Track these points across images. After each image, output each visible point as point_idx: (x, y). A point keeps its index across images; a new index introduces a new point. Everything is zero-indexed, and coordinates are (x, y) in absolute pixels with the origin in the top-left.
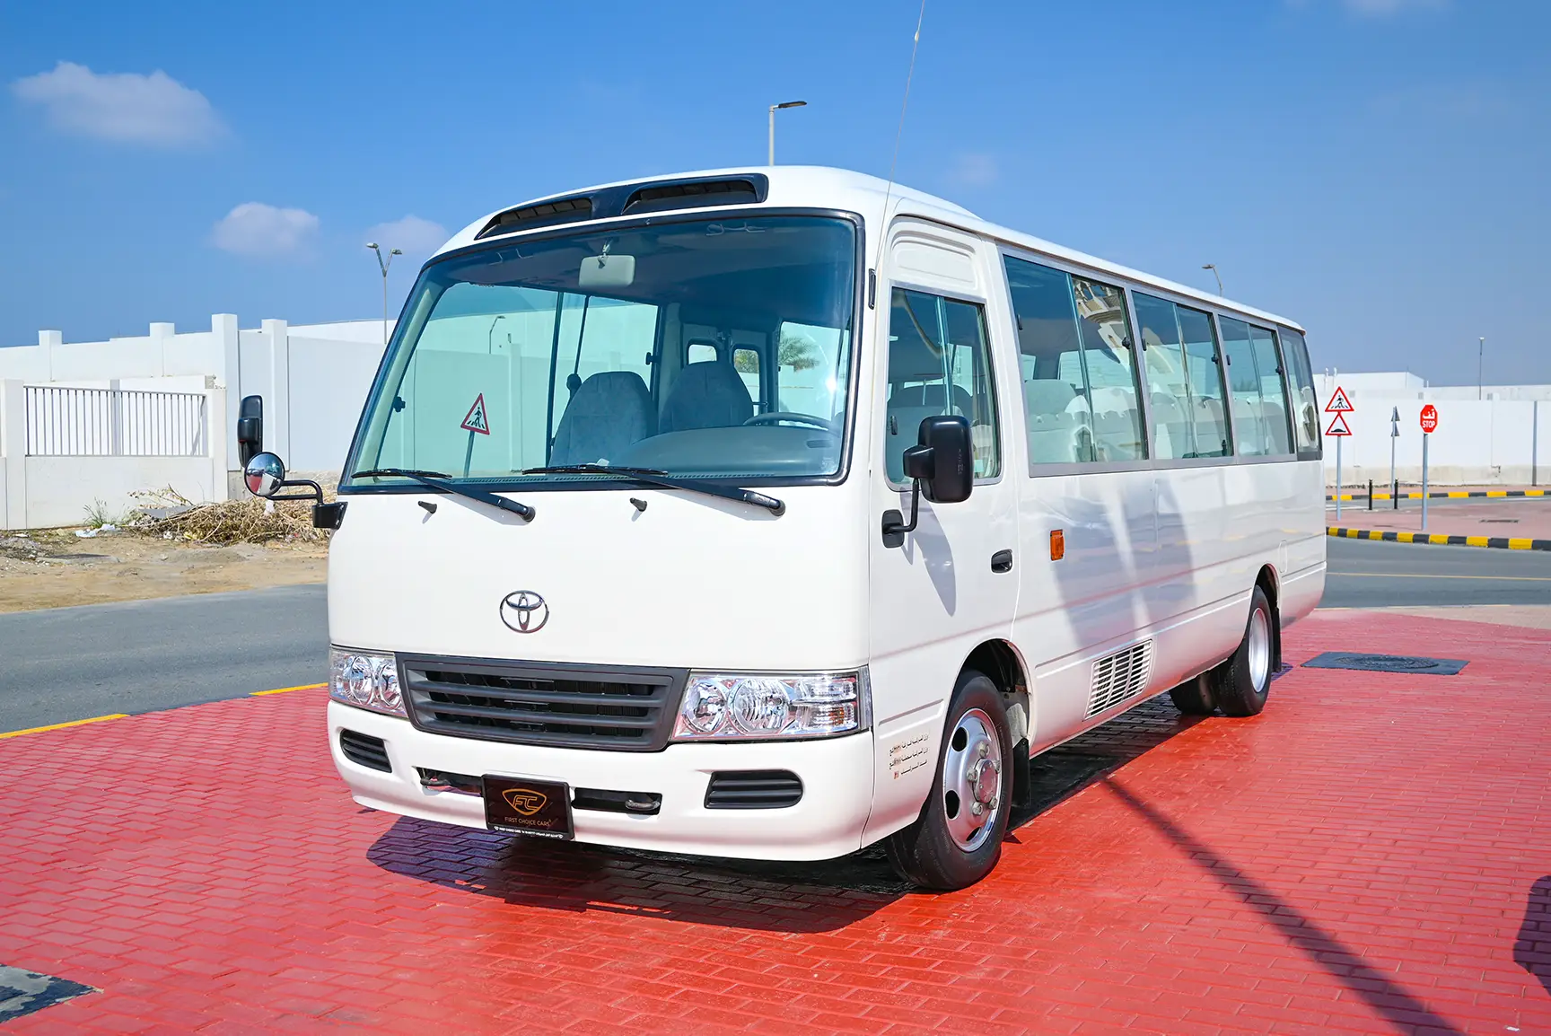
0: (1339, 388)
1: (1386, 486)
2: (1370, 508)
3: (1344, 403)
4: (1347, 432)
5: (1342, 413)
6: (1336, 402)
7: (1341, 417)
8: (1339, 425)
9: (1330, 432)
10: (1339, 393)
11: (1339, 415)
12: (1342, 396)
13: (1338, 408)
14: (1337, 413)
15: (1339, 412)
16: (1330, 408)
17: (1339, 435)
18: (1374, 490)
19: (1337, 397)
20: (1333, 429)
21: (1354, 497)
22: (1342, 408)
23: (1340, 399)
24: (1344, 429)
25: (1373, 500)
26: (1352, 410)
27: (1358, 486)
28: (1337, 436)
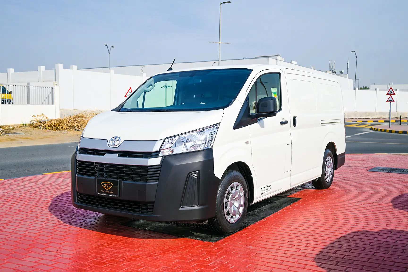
1: (406, 118)
2: (400, 124)
3: (392, 92)
4: (393, 101)
5: (392, 95)
8: (391, 99)
9: (388, 101)
10: (391, 89)
11: (391, 96)
12: (392, 90)
13: (390, 94)
14: (390, 95)
15: (391, 95)
16: (388, 94)
17: (391, 102)
18: (401, 119)
19: (390, 91)
20: (389, 100)
21: (396, 121)
22: (392, 94)
23: (391, 91)
24: (392, 100)
25: (401, 122)
26: (395, 94)
27: (398, 118)
28: (390, 102)
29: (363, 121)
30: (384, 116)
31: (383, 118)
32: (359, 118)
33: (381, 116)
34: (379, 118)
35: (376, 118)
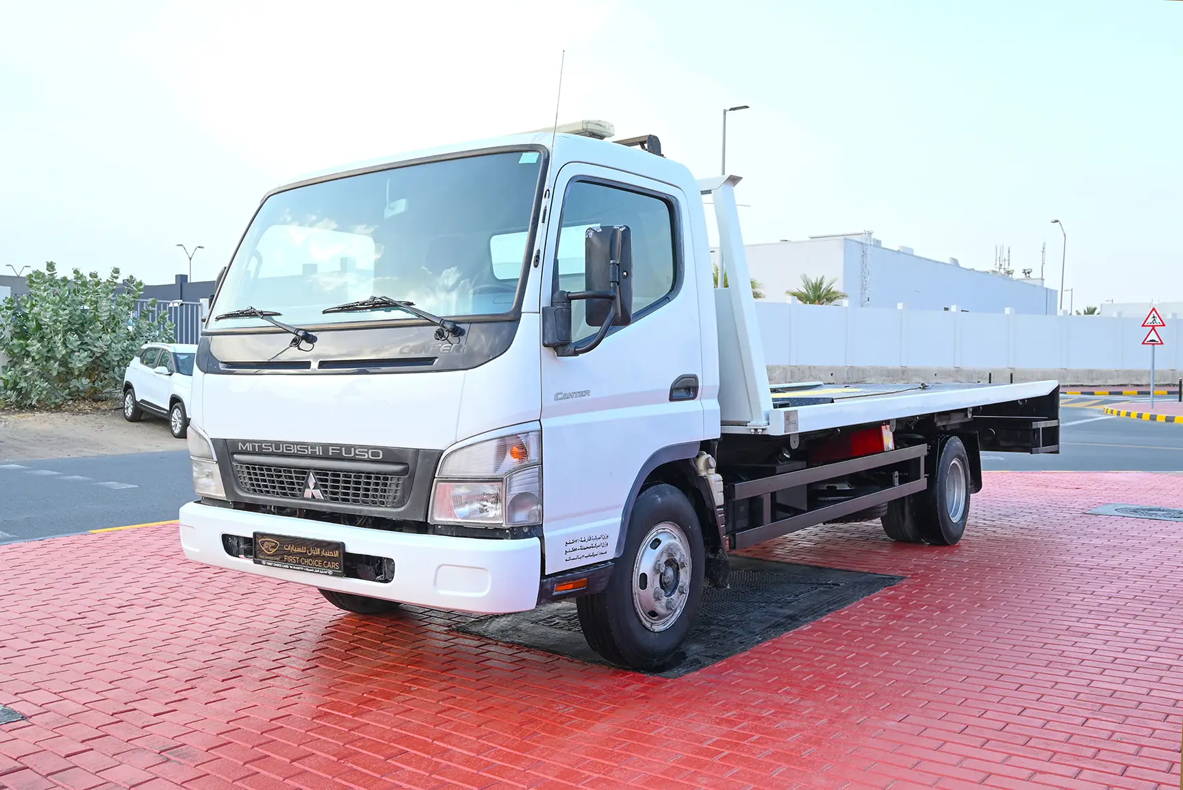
0: (1154, 309)
2: (1180, 401)
3: (1158, 320)
4: (1160, 342)
5: (1156, 328)
6: (1150, 320)
7: (1155, 331)
8: (1153, 336)
9: (1146, 342)
10: (1154, 312)
11: (1153, 329)
12: (1156, 315)
13: (1152, 324)
14: (1151, 328)
15: (1153, 327)
16: (1146, 324)
17: (1153, 345)
19: (1152, 316)
20: (1148, 339)
21: (1169, 393)
22: (1155, 324)
23: (1154, 317)
24: (1157, 339)
26: (1164, 325)
27: (1174, 385)
28: (1151, 345)
29: (1082, 393)
30: (1137, 380)
31: (1134, 385)
32: (1072, 386)
33: (1131, 381)
34: (1125, 385)
35: (1118, 385)
